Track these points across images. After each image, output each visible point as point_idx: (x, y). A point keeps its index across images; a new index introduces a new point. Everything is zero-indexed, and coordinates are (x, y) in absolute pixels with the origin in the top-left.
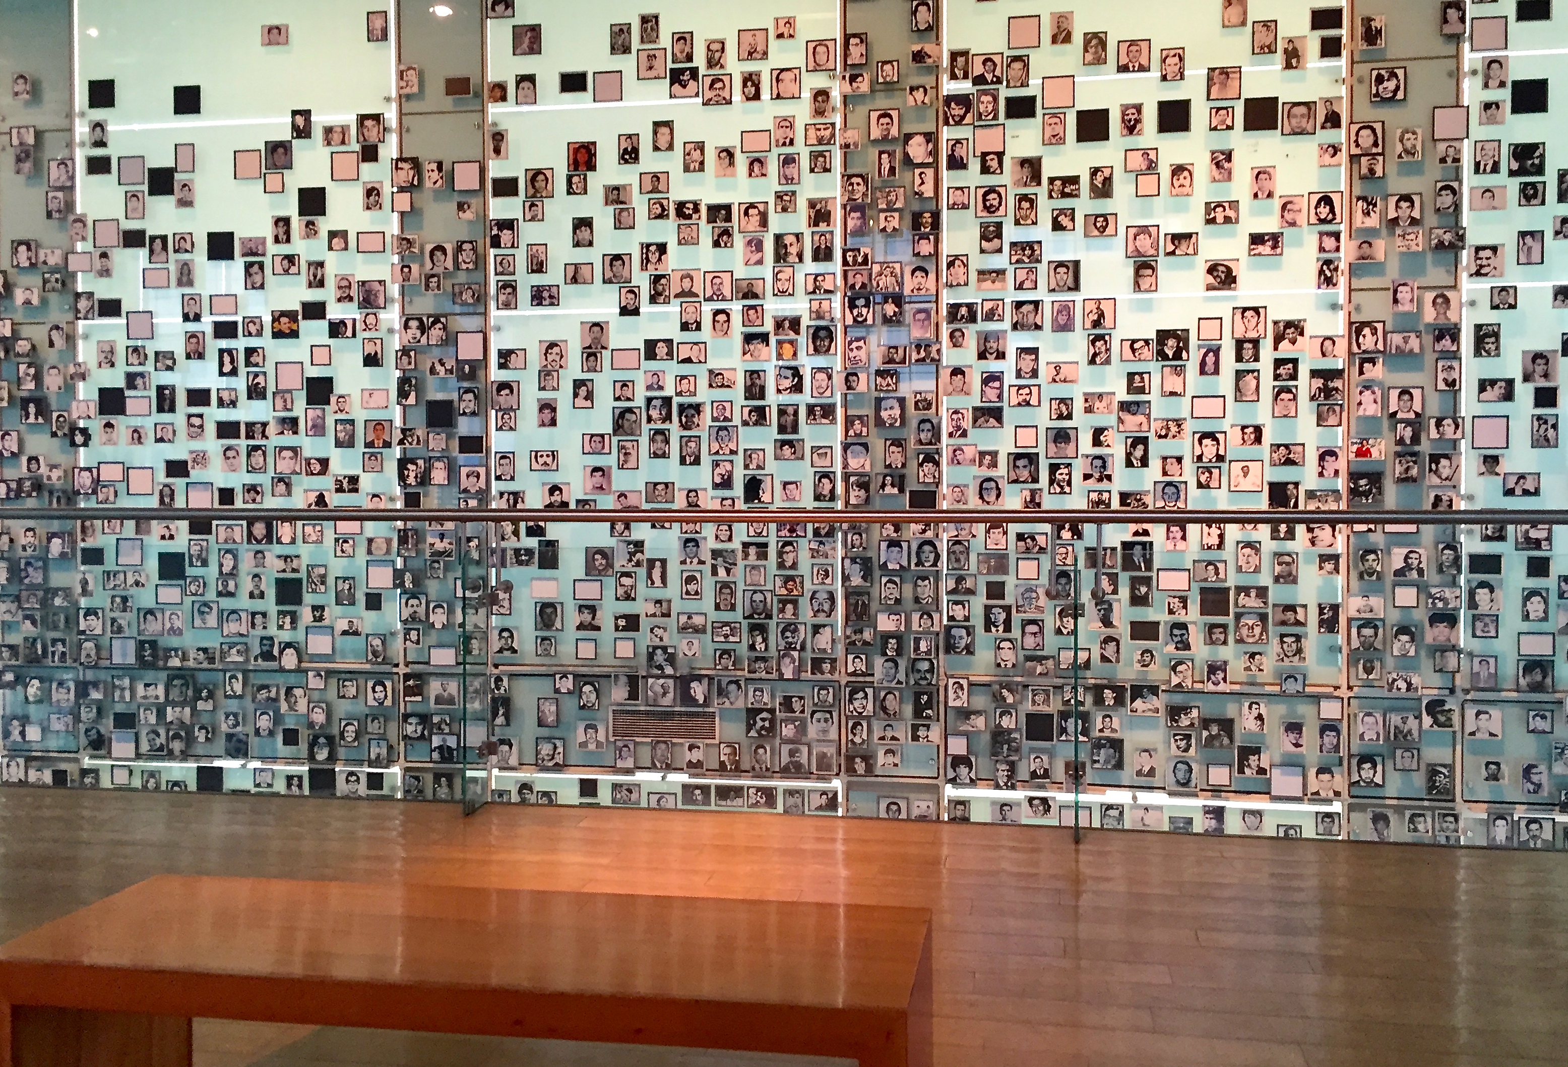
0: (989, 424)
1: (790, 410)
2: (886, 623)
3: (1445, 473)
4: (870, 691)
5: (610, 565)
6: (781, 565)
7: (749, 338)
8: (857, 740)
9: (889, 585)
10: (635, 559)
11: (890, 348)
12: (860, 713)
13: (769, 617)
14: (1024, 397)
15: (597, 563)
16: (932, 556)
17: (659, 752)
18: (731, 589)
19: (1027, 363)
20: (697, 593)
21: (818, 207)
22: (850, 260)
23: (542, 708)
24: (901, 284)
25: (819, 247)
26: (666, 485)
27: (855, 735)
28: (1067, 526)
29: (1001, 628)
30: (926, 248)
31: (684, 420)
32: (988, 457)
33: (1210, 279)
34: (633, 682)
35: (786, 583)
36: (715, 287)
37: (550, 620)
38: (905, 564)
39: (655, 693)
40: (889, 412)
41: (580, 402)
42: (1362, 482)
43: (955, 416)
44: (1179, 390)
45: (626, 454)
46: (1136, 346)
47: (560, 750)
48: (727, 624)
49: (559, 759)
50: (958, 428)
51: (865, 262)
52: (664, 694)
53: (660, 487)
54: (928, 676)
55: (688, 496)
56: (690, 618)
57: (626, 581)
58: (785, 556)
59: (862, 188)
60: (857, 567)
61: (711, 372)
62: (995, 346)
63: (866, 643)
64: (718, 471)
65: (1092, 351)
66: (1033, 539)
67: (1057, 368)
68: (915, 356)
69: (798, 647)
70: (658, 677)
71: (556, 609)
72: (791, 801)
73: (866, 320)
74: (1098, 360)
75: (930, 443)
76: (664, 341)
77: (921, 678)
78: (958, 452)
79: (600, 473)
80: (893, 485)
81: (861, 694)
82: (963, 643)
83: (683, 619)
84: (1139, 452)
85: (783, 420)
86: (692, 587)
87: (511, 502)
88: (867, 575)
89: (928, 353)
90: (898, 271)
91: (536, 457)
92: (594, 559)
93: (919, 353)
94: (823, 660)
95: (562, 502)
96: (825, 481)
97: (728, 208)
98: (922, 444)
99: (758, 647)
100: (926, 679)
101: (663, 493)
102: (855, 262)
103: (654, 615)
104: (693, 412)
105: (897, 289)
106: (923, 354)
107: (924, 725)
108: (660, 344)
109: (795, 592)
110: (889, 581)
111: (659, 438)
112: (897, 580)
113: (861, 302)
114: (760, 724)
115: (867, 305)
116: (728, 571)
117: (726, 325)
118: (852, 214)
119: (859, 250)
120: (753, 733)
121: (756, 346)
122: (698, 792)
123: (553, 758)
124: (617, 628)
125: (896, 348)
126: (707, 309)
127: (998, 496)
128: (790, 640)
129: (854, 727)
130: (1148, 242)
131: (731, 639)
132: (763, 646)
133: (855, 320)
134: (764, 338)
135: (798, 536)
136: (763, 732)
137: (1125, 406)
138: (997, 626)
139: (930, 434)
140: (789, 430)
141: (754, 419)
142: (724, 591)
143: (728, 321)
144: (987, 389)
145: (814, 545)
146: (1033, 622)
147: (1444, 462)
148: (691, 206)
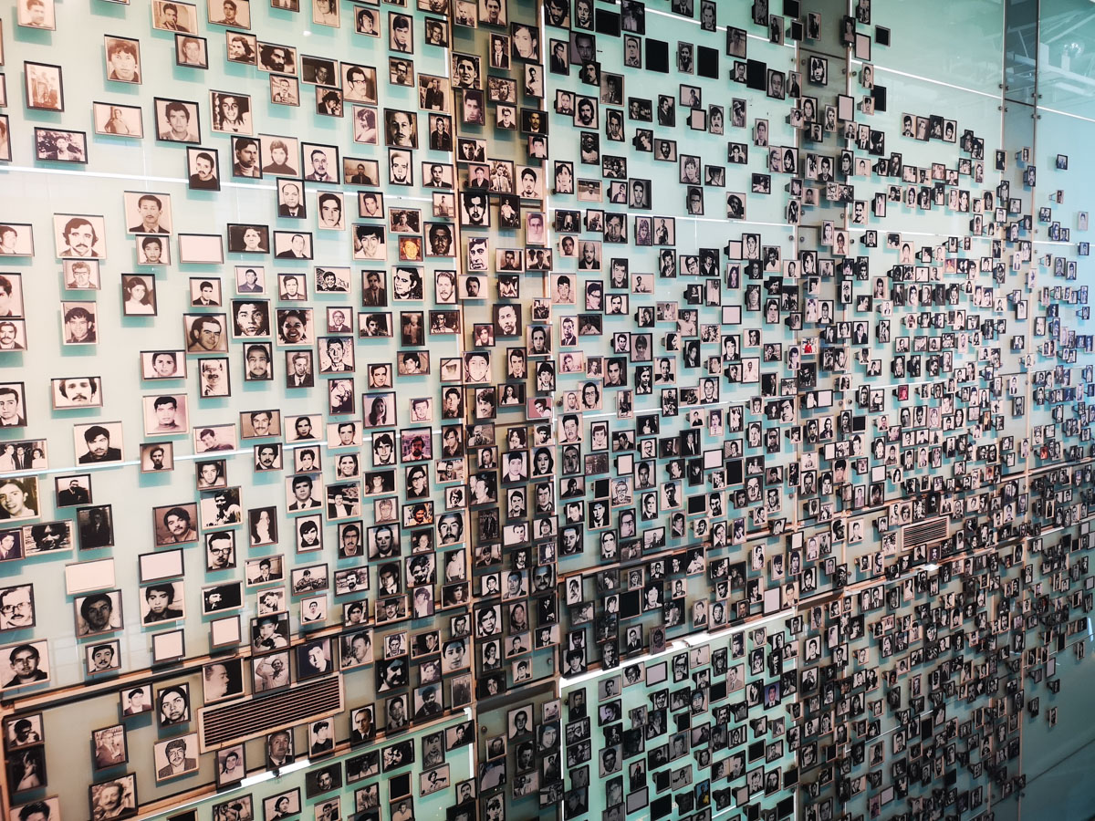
0: (591, 332)
1: (414, 318)
2: (512, 536)
3: (842, 361)
4: (497, 608)
5: (191, 526)
6: (411, 494)
7: (362, 231)
8: (491, 661)
9: (514, 498)
10: (227, 514)
11: (507, 252)
12: (489, 633)
13: (397, 552)
14: (616, 305)
15: (172, 527)
16: (547, 463)
17: (277, 747)
18: (356, 529)
19: (619, 274)
20: (316, 542)
21: (430, 86)
22: (466, 152)
23: (100, 743)
24: (513, 185)
25: (436, 133)
26: (269, 414)
27: (488, 657)
28: (647, 422)
29: (601, 522)
30: (538, 150)
31: (285, 330)
32: (595, 364)
33: (730, 210)
34: (233, 671)
35: (415, 512)
36: (317, 165)
37: (103, 618)
38: (524, 473)
39: (265, 677)
40: (507, 320)
41: (134, 306)
42: (806, 371)
43: (566, 324)
44: (717, 301)
45: (210, 377)
46: (690, 261)
47: (130, 789)
48: (351, 572)
49: (128, 803)
50: (569, 335)
51: (481, 157)
52: (276, 674)
53: (261, 417)
54: (547, 580)
55: (297, 426)
56: (306, 573)
57: (218, 544)
58: (415, 483)
59: (472, 73)
60: (482, 483)
61: (319, 271)
62: (591, 255)
63: (494, 561)
64: (335, 392)
65: (663, 265)
66: (624, 436)
67: (639, 279)
68: (529, 263)
69: (428, 580)
70: (266, 655)
71: (109, 601)
72: (430, 747)
73: (481, 220)
74: (667, 273)
75: (542, 352)
76: (257, 227)
77: (541, 584)
78: (568, 359)
79: (170, 405)
80: (514, 396)
81: (490, 614)
82: (572, 543)
83: (298, 576)
84: (693, 355)
85: (407, 329)
86: (310, 536)
87: (21, 458)
88: (492, 491)
89: (541, 260)
90: (510, 171)
91: (63, 390)
92: (166, 523)
93: (532, 259)
94: (453, 589)
95: (110, 449)
96: (453, 396)
97: (329, 65)
98: (536, 352)
99: (389, 591)
100: (545, 583)
101: (265, 424)
102: (471, 154)
103: (260, 579)
104: (296, 320)
105: (510, 190)
106: (536, 261)
107: (546, 629)
108: (250, 232)
109: (425, 521)
110: (516, 494)
111: (257, 354)
112: (521, 491)
113: (476, 201)
114: (391, 674)
115: (482, 205)
116: (349, 509)
117: (336, 213)
118: (469, 101)
119: (475, 143)
120: (384, 687)
121: (370, 240)
122: (325, 776)
123: (118, 803)
124: (208, 607)
125: (512, 253)
126: (313, 192)
127: (597, 399)
128: (420, 573)
129: (488, 649)
130: (694, 171)
131: (358, 587)
132: (395, 588)
133: (471, 220)
134: (378, 232)
135: (424, 459)
136: (395, 683)
137: (682, 314)
138: (598, 521)
139: (542, 342)
140: (414, 341)
141: (373, 328)
142: (349, 533)
143: (339, 208)
144: (590, 297)
145: (442, 466)
146: (627, 512)
147: (841, 354)
148: (281, 53)
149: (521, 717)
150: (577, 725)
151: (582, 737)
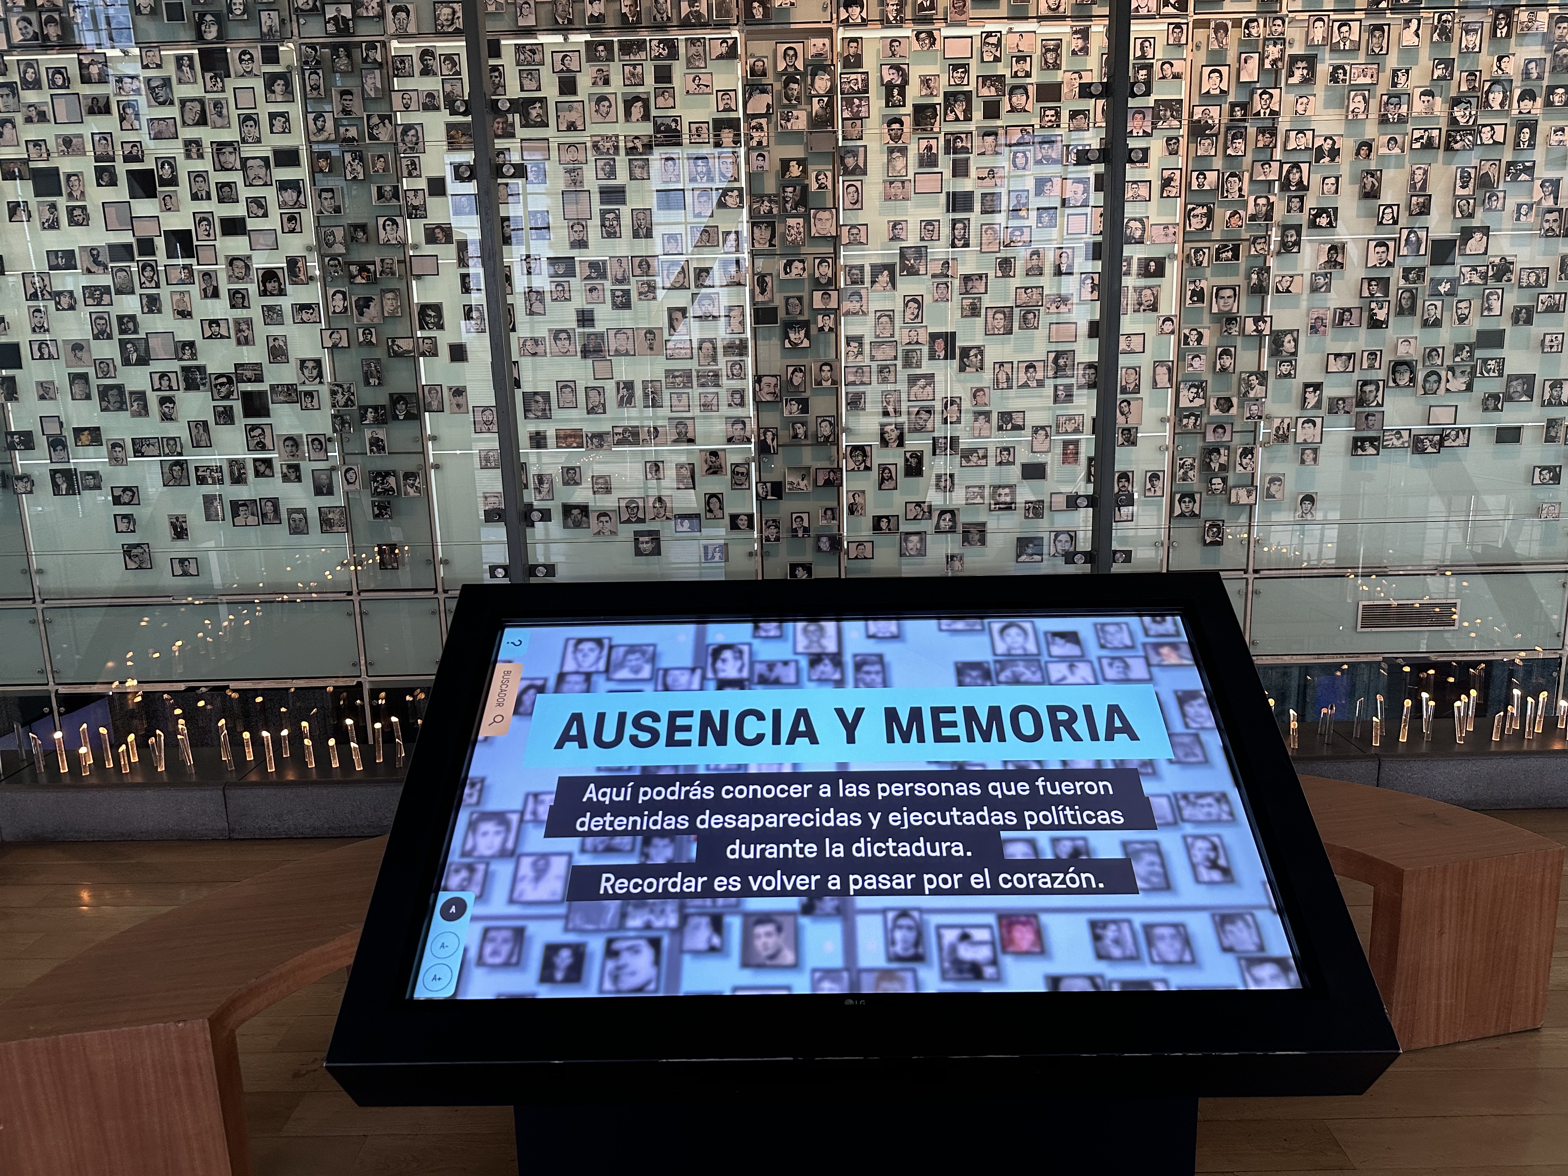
149: (791, 52)
150: (853, 77)
151: (858, 92)
